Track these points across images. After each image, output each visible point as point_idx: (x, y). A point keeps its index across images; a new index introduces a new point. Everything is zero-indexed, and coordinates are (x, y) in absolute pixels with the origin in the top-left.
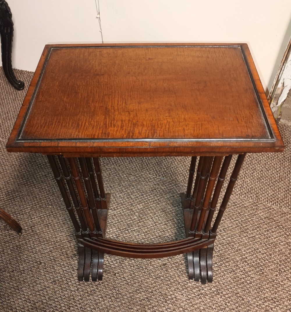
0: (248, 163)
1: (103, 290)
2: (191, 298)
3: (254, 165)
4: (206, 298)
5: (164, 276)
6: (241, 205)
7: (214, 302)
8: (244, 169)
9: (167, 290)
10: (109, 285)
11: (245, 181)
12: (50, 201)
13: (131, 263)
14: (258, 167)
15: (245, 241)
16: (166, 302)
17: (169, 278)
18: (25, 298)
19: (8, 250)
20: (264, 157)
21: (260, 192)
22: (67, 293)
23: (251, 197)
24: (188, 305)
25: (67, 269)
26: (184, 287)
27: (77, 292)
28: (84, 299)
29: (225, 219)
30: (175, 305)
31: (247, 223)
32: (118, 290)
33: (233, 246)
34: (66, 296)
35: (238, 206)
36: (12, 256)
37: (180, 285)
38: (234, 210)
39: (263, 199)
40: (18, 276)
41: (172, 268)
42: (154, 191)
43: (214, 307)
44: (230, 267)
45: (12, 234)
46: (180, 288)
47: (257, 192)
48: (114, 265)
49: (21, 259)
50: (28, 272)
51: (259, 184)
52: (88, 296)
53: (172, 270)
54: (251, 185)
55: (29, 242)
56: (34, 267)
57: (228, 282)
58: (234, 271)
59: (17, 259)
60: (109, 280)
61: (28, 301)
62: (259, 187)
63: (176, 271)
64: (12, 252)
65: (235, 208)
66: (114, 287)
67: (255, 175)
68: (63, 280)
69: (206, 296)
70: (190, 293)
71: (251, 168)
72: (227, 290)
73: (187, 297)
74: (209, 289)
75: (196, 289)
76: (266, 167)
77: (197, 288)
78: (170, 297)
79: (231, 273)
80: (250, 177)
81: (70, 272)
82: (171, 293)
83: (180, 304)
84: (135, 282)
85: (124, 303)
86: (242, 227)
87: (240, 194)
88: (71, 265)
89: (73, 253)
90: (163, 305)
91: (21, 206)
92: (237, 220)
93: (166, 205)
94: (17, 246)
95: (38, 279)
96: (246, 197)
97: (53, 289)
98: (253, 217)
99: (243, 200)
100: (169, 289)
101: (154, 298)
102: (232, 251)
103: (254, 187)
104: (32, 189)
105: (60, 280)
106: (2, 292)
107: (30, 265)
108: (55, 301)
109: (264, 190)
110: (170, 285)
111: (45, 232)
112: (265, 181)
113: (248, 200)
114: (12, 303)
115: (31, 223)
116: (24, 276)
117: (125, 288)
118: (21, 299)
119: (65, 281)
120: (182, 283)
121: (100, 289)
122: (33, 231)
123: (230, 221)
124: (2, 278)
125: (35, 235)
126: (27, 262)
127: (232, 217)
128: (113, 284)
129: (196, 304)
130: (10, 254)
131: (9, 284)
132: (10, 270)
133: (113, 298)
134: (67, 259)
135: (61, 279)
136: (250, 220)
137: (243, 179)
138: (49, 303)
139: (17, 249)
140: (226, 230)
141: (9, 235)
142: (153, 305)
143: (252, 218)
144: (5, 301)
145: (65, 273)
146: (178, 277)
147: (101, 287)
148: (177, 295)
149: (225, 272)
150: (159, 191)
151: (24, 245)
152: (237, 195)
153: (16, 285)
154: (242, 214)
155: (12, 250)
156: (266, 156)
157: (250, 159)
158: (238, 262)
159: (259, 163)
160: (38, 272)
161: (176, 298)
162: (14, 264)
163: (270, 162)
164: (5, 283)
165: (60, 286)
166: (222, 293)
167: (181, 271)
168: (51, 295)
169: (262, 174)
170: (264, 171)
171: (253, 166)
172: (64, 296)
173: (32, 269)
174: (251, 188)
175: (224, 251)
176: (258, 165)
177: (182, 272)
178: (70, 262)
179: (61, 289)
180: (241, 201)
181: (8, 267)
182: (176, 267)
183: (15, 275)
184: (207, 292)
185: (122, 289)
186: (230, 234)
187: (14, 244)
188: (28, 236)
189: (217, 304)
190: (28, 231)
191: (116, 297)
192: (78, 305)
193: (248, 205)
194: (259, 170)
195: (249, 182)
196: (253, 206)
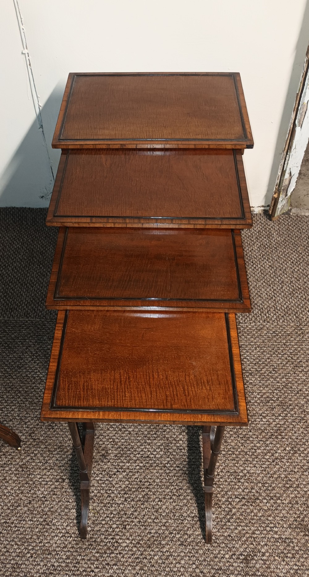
0: (272, 276)
1: (158, 491)
2: (266, 468)
3: (280, 276)
4: (283, 462)
5: (225, 450)
6: (283, 332)
7: (294, 464)
8: (270, 285)
9: (235, 466)
10: (163, 482)
11: (277, 300)
12: (41, 391)
13: (178, 445)
14: (285, 278)
15: (303, 377)
16: (239, 482)
17: (232, 450)
18: (62, 532)
19: (12, 476)
20: (288, 264)
21: (298, 311)
22: (113, 508)
23: (291, 319)
24: (266, 477)
25: (102, 477)
26: (253, 457)
27: (126, 503)
28: (139, 510)
30: (251, 483)
31: (297, 355)
32: (177, 485)
33: (291, 388)
34: (114, 513)
35: (280, 335)
36: (20, 483)
37: (247, 456)
38: (277, 341)
39: (305, 318)
40: (40, 507)
41: (230, 436)
43: (296, 470)
44: (296, 415)
45: (7, 452)
46: (249, 459)
47: (296, 311)
48: (159, 454)
49: (34, 483)
50: (51, 497)
51: (294, 300)
52: (142, 504)
53: (232, 440)
54: (285, 304)
55: (35, 456)
56: (56, 488)
57: (302, 435)
58: (303, 419)
59: (29, 484)
60: (161, 476)
61: (67, 535)
62: (295, 305)
63: (237, 438)
64: (18, 477)
66: (170, 483)
67: (286, 290)
68: (101, 493)
69: (283, 460)
70: (263, 461)
71: (278, 282)
72: (303, 444)
73: (262, 467)
74: (283, 450)
75: (268, 454)
76: (295, 276)
77: (269, 452)
78: (241, 474)
79: (300, 422)
80: (280, 294)
81: (107, 480)
82: (242, 468)
83: (256, 480)
84: (194, 468)
85: (190, 499)
86: (293, 361)
87: (276, 319)
88: (105, 471)
89: (101, 454)
90: (237, 487)
91: (3, 409)
92: (285, 354)
94: (21, 467)
95: (69, 502)
96: (286, 321)
97: (93, 509)
98: (302, 345)
99: (284, 326)
100: (236, 465)
101: (224, 482)
102: (293, 395)
103: (290, 306)
104: (8, 382)
105: (98, 495)
106: (28, 534)
107: (49, 487)
108: (102, 524)
109: (302, 307)
110: (237, 459)
111: (51, 436)
112: (299, 294)
113: (290, 325)
114: (47, 545)
115: (27, 429)
116: (48, 504)
117: (184, 479)
118: (57, 536)
119: (105, 494)
120: (249, 452)
121: (153, 490)
122: (35, 439)
123: (277, 356)
124: (19, 516)
125: (40, 444)
126: (45, 485)
127: (278, 351)
128: (167, 478)
129: (275, 473)
130: (16, 480)
131: (33, 521)
132: (26, 502)
133: (174, 497)
134: (96, 464)
135: (99, 492)
136: (299, 349)
137: (274, 298)
138: (96, 529)
139: (23, 470)
140: (276, 370)
141: (4, 455)
142: (225, 490)
143: (301, 347)
144: (36, 546)
145: (101, 484)
146: (242, 446)
147: (154, 488)
148: (249, 468)
149: (293, 423)
151: (30, 462)
152: (274, 321)
153: (42, 520)
154: (288, 344)
155: (16, 474)
156: (290, 262)
157: (273, 270)
158: (304, 406)
159: (285, 272)
160: (65, 494)
161: (248, 473)
162: (28, 493)
163: (297, 268)
164: (26, 521)
165: (102, 503)
166: (299, 450)
167: (243, 437)
168: (94, 519)
169: (293, 286)
170: (294, 282)
171: (279, 278)
172: (112, 513)
173: (54, 491)
174: (286, 308)
175: (283, 397)
176: (284, 275)
177: (244, 439)
178: (101, 468)
179: (105, 506)
180: (282, 328)
181: (21, 499)
182: (235, 433)
183: (35, 506)
184: (282, 454)
185: (181, 482)
186: (283, 373)
187: (15, 465)
188: (31, 448)
189: (298, 465)
190: (28, 441)
191: (178, 495)
192: (135, 520)
193: (291, 330)
194: (287, 282)
195: (281, 300)
196: (297, 331)
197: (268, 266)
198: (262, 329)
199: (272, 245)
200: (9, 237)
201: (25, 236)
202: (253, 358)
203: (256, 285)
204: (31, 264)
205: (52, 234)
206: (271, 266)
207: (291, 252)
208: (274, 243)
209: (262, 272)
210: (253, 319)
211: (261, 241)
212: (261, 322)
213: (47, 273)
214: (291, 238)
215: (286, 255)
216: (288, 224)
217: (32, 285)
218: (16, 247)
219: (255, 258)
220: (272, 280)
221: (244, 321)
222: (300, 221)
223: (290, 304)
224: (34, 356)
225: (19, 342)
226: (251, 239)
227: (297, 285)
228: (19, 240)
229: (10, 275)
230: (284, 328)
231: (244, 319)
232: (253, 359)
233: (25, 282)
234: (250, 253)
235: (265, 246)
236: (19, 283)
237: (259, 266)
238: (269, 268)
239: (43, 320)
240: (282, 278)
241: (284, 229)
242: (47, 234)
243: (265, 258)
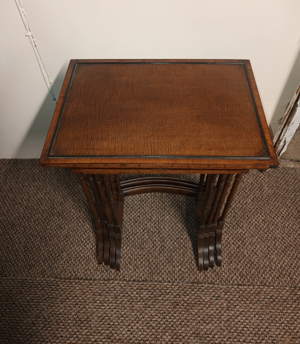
0: (265, 231)
6: (279, 298)
8: (264, 241)
11: (271, 259)
20: (279, 219)
23: (285, 281)
29: (270, 325)
35: (277, 300)
38: (275, 308)
42: (177, 308)
47: (289, 271)
51: (287, 259)
62: (288, 264)
65: (275, 306)
67: (279, 247)
71: (272, 238)
80: (274, 251)
86: (291, 331)
93: (197, 324)
99: (279, 290)
109: (295, 267)
112: (291, 252)
113: (285, 289)
136: (296, 317)
137: (269, 256)
143: (297, 315)
150: (183, 305)
152: (270, 283)
156: (280, 216)
157: (266, 225)
159: (277, 228)
169: (285, 243)
170: (285, 238)
174: (280, 268)
176: (276, 231)
194: (279, 238)
195: (276, 259)
196: (292, 296)
197: (261, 221)
198: (259, 293)
199: (264, 197)
200: (34, 187)
201: (48, 185)
202: (252, 326)
203: (252, 241)
204: (51, 215)
205: (72, 184)
206: (264, 220)
207: (281, 205)
208: (265, 196)
209: (257, 227)
210: (251, 281)
211: (254, 193)
212: (258, 284)
213: (64, 226)
214: (280, 190)
215: (277, 209)
216: (276, 176)
217: (51, 238)
218: (39, 197)
219: (249, 211)
220: (266, 236)
221: (243, 282)
222: (286, 173)
223: (283, 263)
224: (46, 321)
225: (34, 305)
226: (245, 191)
227: (288, 241)
228: (43, 190)
229: (32, 227)
230: (280, 292)
231: (242, 280)
232: (253, 328)
233: (44, 236)
234: (245, 206)
235: (257, 199)
236: (40, 236)
237: (254, 220)
238: (262, 222)
239: (57, 280)
240: (274, 234)
241: (273, 181)
242: (68, 184)
243: (258, 212)
